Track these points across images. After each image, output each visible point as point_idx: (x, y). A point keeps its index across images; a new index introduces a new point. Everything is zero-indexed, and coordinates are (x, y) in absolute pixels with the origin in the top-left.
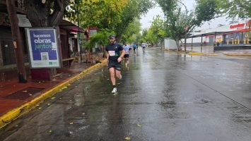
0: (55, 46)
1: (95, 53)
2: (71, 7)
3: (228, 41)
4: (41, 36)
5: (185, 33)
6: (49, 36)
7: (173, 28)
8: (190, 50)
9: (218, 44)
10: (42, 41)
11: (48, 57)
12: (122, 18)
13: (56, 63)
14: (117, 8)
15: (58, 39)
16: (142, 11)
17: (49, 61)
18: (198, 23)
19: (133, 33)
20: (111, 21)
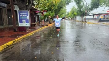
0: (28, 18)
1: (46, 22)
2: (35, 2)
4: (23, 13)
5: (85, 14)
6: (26, 13)
7: (81, 11)
8: (88, 21)
9: (101, 19)
10: (23, 16)
11: (25, 22)
12: (58, 7)
13: (28, 25)
14: (55, 3)
15: (29, 15)
16: (67, 4)
17: (25, 24)
18: (92, 9)
19: (63, 13)
20: (53, 8)
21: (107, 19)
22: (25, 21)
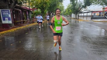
0: (10, 16)
3: (101, 15)
4: (5, 12)
5: (78, 11)
6: (8, 12)
10: (5, 14)
17: (8, 21)
18: (85, 7)
20: (45, 6)
21: (102, 16)
22: (7, 18)
